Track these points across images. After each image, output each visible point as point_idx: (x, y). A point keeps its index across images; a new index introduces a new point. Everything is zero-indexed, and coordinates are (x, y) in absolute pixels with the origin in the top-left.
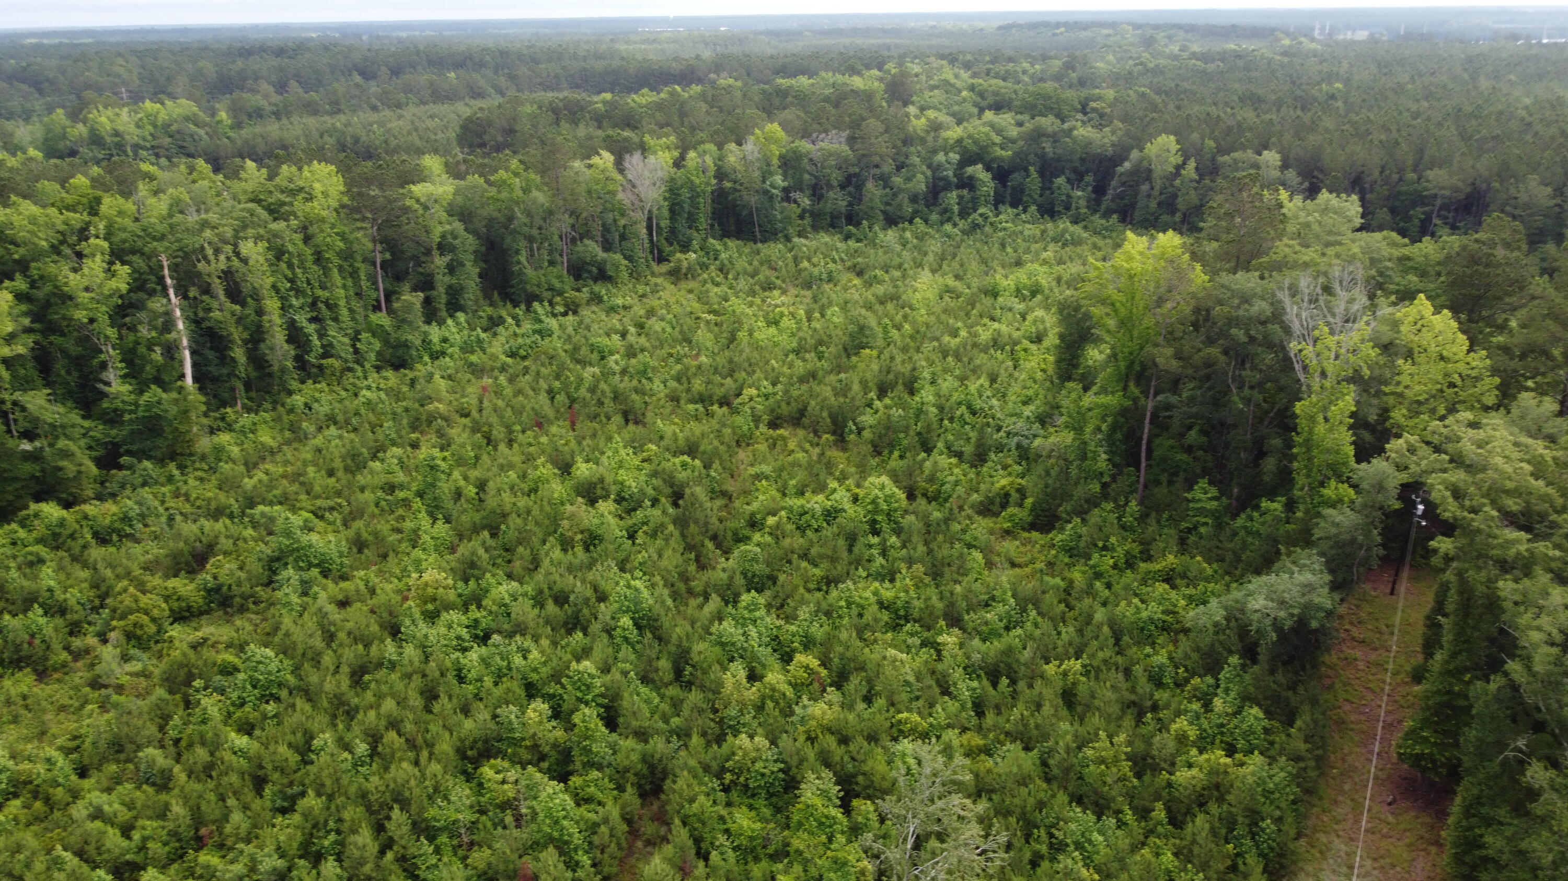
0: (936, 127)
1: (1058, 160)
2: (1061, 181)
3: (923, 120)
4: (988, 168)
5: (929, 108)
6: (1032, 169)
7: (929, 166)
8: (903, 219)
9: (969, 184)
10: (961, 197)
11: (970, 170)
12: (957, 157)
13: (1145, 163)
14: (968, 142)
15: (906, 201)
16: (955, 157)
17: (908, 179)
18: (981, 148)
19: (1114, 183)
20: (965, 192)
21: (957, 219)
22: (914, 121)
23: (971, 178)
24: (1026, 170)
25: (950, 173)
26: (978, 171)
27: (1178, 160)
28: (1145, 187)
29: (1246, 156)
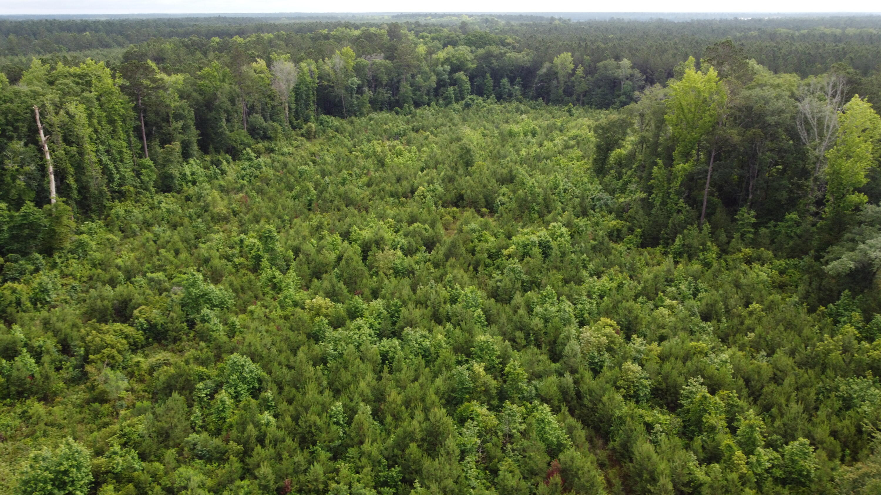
0: (431, 52)
1: (501, 69)
2: (505, 81)
4: (465, 74)
6: (488, 75)
7: (435, 73)
8: (424, 103)
10: (454, 91)
11: (457, 75)
12: (449, 67)
13: (553, 69)
14: (452, 59)
15: (425, 93)
17: (425, 80)
18: (461, 62)
19: (536, 80)
21: (454, 103)
23: (458, 79)
24: (485, 75)
26: (461, 75)
27: (572, 66)
28: (555, 82)
29: (611, 62)
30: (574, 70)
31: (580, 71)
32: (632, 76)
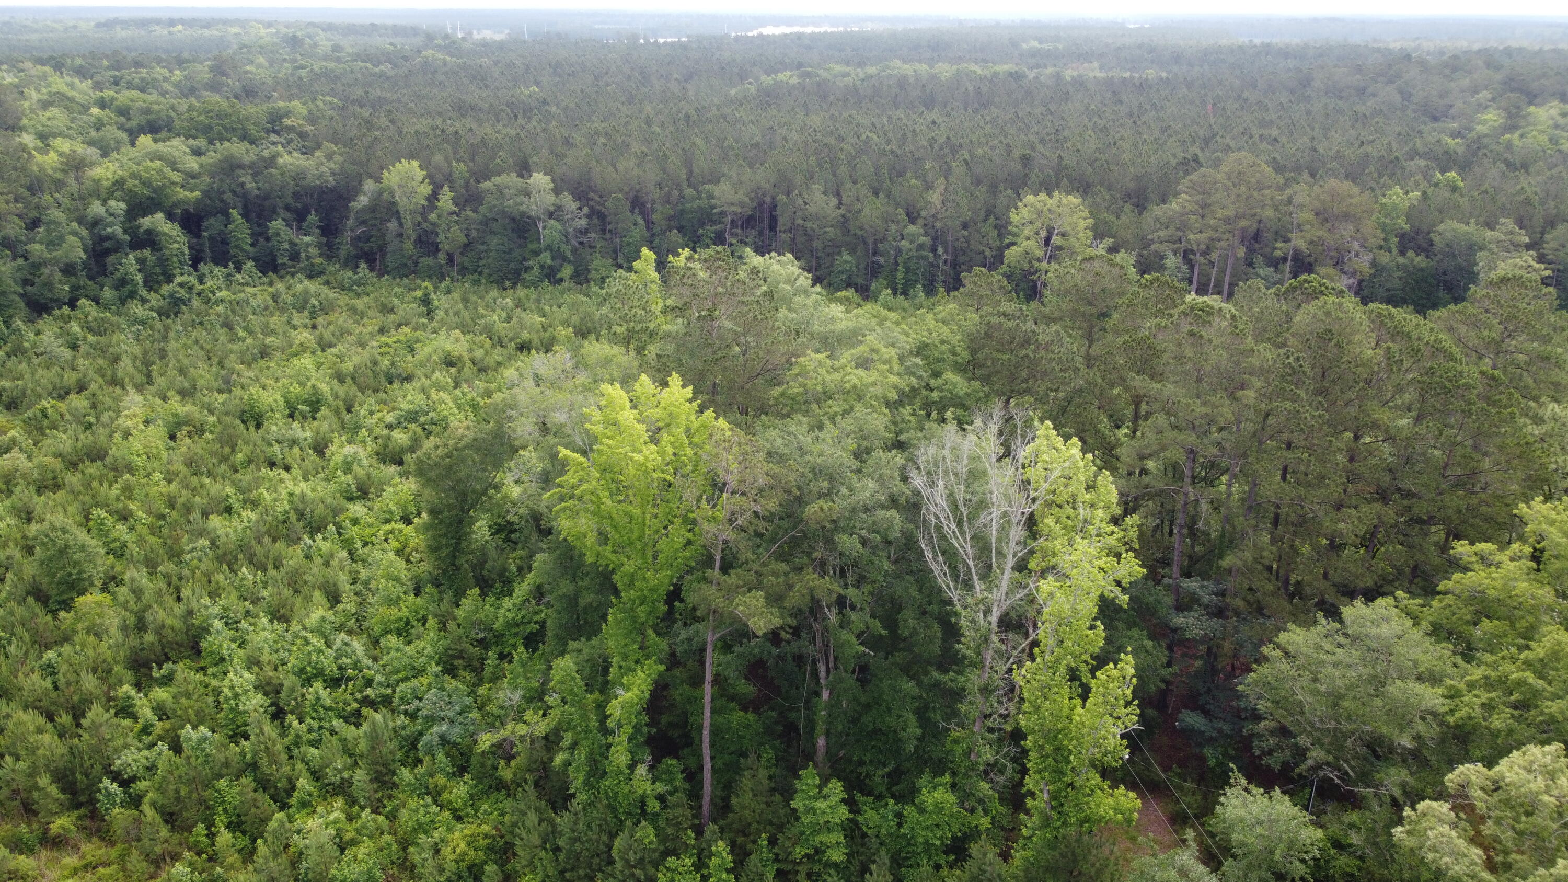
0: (76, 165)
1: (266, 198)
2: (277, 225)
3: (53, 155)
4: (170, 216)
5: (55, 135)
6: (234, 212)
7: (80, 221)
8: (60, 304)
9: (150, 240)
10: (141, 261)
11: (146, 222)
12: (123, 205)
13: (386, 195)
14: (131, 183)
15: (58, 275)
16: (119, 206)
17: (52, 244)
18: (155, 191)
19: (350, 223)
20: (147, 253)
21: (144, 292)
22: (39, 157)
23: (149, 232)
24: (227, 215)
25: (117, 230)
26: (157, 221)
27: (426, 189)
28: (393, 225)
29: (510, 180)
30: (433, 197)
31: (446, 200)
32: (559, 208)
